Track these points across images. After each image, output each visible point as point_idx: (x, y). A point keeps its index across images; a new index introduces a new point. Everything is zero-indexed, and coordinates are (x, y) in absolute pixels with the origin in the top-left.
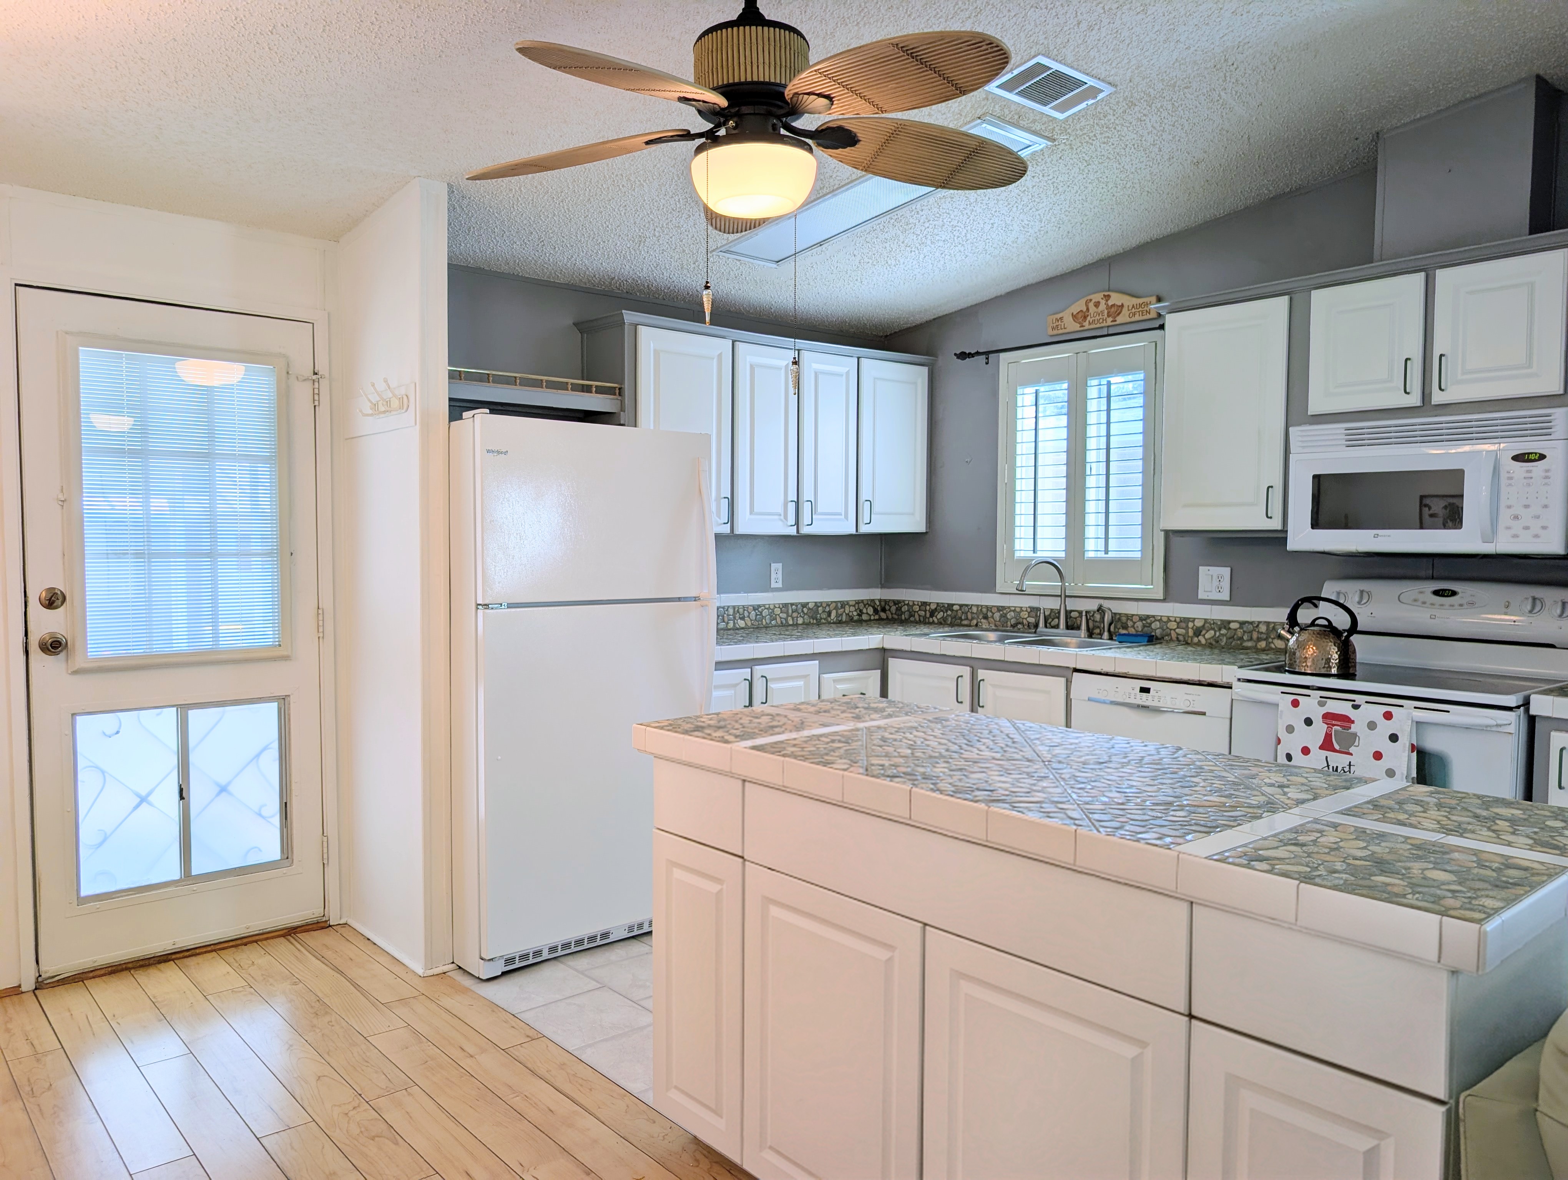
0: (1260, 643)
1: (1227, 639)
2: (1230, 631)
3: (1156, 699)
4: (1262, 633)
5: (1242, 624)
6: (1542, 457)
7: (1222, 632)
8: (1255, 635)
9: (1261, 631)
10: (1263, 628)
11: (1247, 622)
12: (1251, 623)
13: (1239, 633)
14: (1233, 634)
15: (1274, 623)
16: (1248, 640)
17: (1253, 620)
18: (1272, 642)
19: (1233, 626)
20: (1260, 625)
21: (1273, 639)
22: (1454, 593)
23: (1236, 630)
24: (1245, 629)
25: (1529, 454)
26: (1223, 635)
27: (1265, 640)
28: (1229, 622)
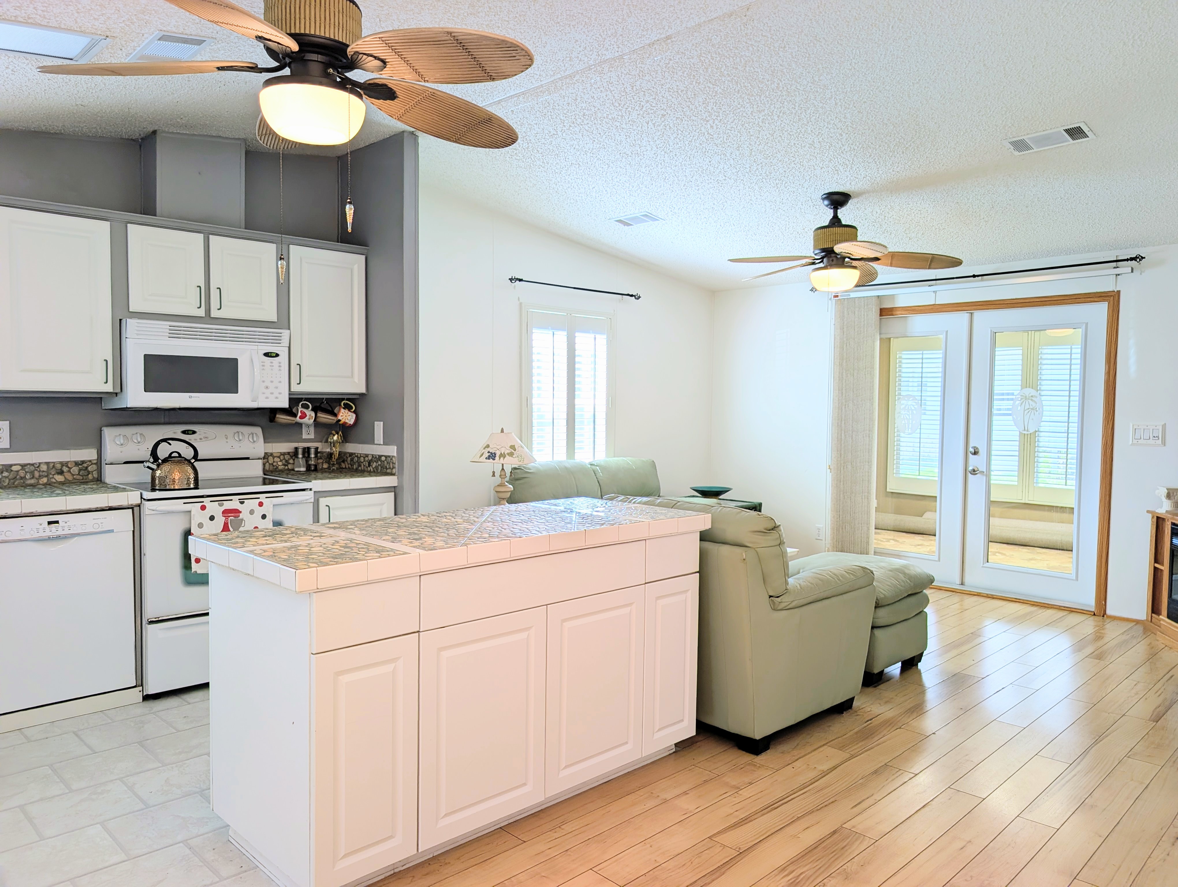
0: (42, 480)
1: (10, 480)
2: (12, 473)
3: (66, 529)
4: (43, 471)
5: (23, 466)
6: (277, 355)
7: (4, 475)
8: (37, 474)
9: (42, 470)
10: (44, 468)
11: (29, 464)
12: (33, 465)
13: (22, 473)
14: (15, 475)
15: (54, 463)
16: (30, 479)
17: (34, 462)
18: (53, 478)
19: (14, 468)
20: (42, 466)
21: (53, 475)
22: (194, 432)
23: (18, 471)
24: (27, 470)
25: (271, 353)
26: (6, 477)
27: (46, 476)
28: (11, 466)
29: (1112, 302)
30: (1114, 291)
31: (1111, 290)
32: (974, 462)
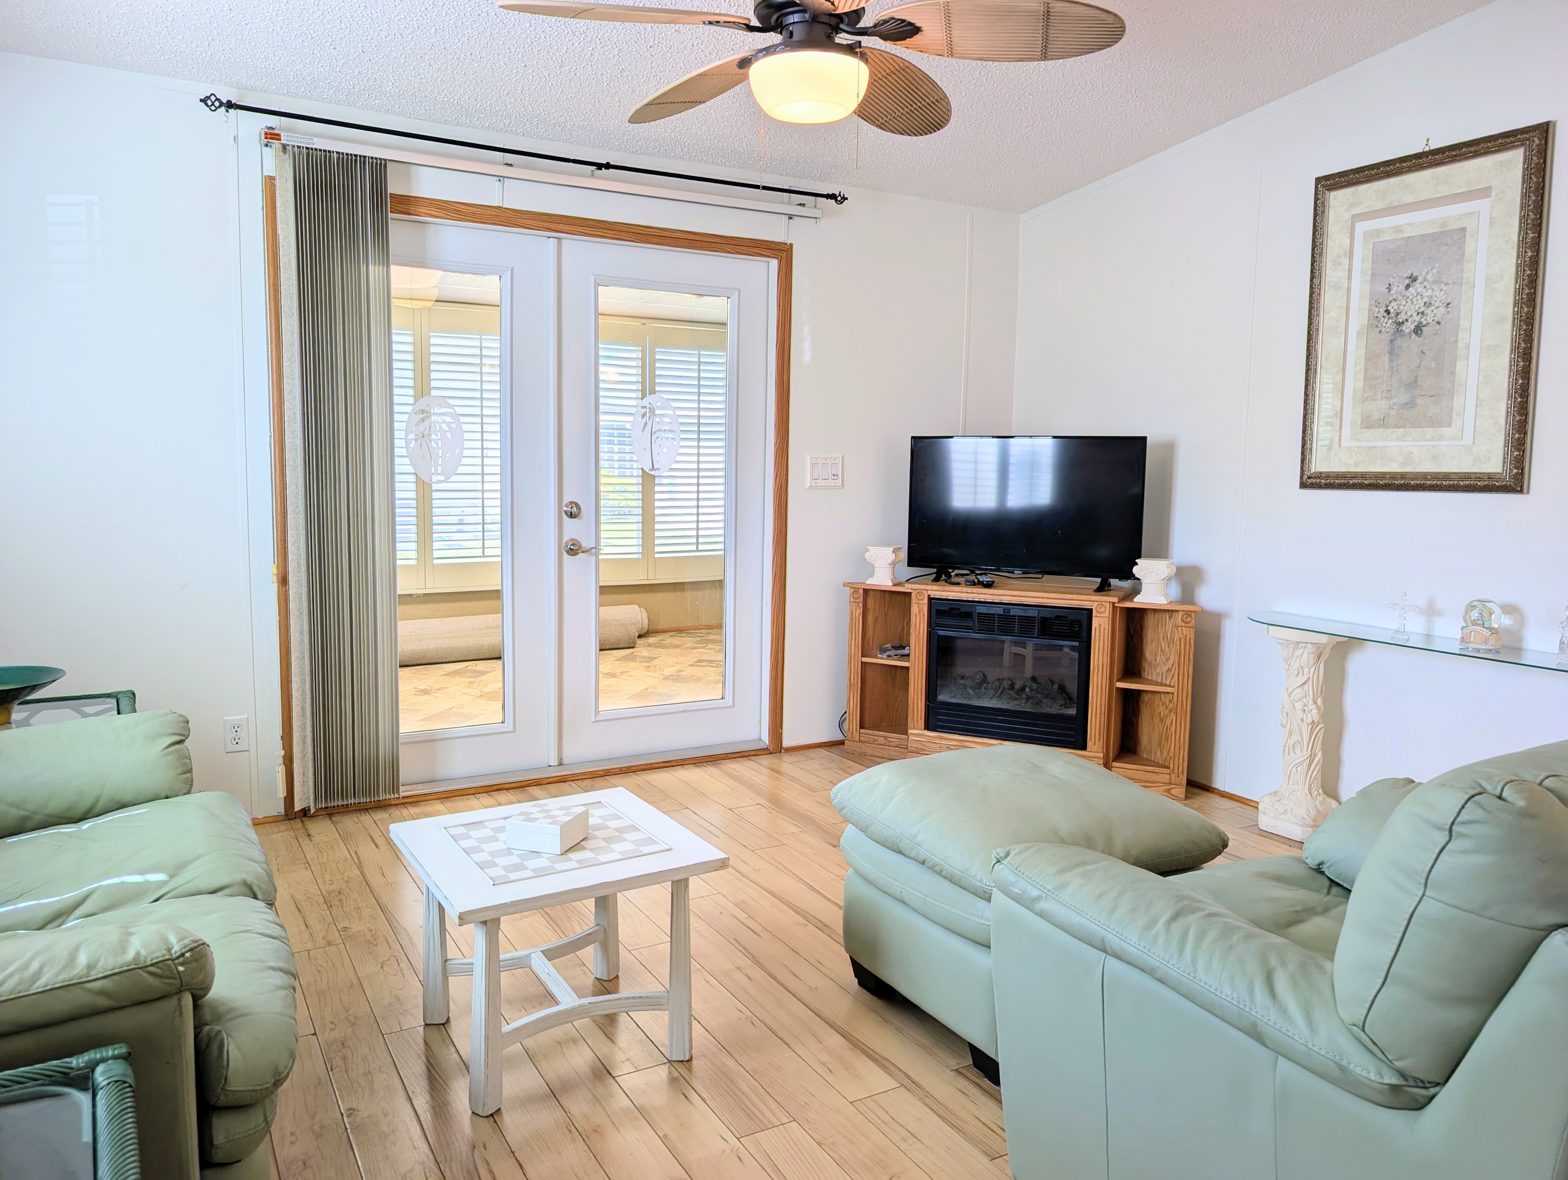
29: (784, 261)
30: (786, 244)
31: (781, 241)
32: (573, 529)
